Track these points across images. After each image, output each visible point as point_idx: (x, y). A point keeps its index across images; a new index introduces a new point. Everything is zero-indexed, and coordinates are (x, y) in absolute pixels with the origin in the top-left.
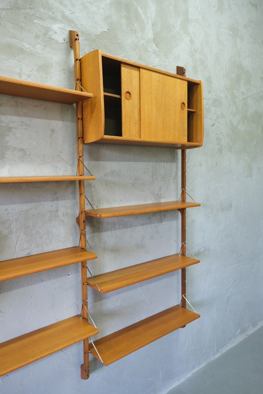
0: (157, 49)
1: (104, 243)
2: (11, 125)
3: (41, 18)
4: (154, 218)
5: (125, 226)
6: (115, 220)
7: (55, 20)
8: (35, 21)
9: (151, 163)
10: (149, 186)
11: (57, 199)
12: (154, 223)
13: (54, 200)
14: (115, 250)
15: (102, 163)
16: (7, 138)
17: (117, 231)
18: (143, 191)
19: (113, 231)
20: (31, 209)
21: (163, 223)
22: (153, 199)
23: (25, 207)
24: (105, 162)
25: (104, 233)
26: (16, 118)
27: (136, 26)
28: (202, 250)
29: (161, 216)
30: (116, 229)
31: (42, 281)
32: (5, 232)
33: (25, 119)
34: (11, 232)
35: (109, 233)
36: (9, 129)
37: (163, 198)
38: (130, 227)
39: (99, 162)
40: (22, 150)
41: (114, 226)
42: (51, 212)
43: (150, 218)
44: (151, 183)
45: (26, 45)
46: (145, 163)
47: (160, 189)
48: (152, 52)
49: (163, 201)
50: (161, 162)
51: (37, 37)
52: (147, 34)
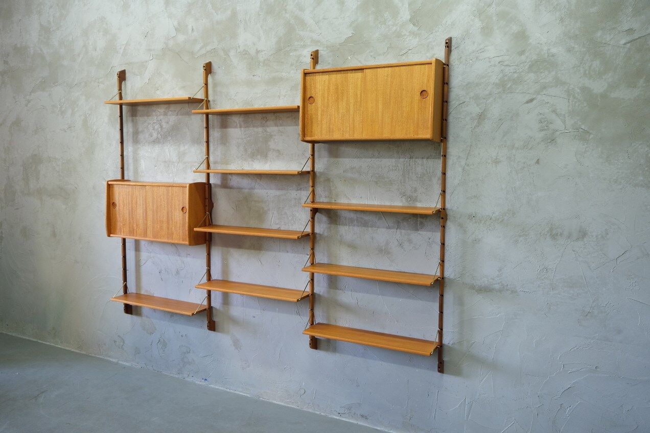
0: (415, 29)
1: (340, 236)
2: (272, 134)
3: (295, 50)
4: (405, 223)
5: (365, 224)
6: (352, 215)
7: (304, 46)
8: (291, 54)
9: (402, 160)
10: (398, 186)
11: (301, 189)
12: (404, 229)
13: (298, 190)
14: (352, 246)
15: (341, 160)
16: (270, 143)
17: (356, 228)
18: (390, 190)
19: (351, 227)
20: (282, 195)
21: (419, 232)
22: (404, 201)
23: (278, 193)
24: (344, 159)
25: (341, 226)
26: (276, 128)
27: (386, 15)
28: (497, 286)
29: (417, 224)
30: (354, 226)
31: (287, 252)
32: (266, 209)
33: (281, 128)
34: (269, 210)
35: (346, 228)
36: (271, 136)
37: (420, 201)
38: (372, 227)
39: (338, 159)
40: (278, 151)
41: (351, 222)
42: (295, 199)
43: (399, 222)
44: (401, 183)
45: (284, 74)
46: (394, 160)
47: (416, 190)
48: (408, 34)
49: (419, 205)
50: (418, 158)
51: (292, 65)
52: (402, 18)
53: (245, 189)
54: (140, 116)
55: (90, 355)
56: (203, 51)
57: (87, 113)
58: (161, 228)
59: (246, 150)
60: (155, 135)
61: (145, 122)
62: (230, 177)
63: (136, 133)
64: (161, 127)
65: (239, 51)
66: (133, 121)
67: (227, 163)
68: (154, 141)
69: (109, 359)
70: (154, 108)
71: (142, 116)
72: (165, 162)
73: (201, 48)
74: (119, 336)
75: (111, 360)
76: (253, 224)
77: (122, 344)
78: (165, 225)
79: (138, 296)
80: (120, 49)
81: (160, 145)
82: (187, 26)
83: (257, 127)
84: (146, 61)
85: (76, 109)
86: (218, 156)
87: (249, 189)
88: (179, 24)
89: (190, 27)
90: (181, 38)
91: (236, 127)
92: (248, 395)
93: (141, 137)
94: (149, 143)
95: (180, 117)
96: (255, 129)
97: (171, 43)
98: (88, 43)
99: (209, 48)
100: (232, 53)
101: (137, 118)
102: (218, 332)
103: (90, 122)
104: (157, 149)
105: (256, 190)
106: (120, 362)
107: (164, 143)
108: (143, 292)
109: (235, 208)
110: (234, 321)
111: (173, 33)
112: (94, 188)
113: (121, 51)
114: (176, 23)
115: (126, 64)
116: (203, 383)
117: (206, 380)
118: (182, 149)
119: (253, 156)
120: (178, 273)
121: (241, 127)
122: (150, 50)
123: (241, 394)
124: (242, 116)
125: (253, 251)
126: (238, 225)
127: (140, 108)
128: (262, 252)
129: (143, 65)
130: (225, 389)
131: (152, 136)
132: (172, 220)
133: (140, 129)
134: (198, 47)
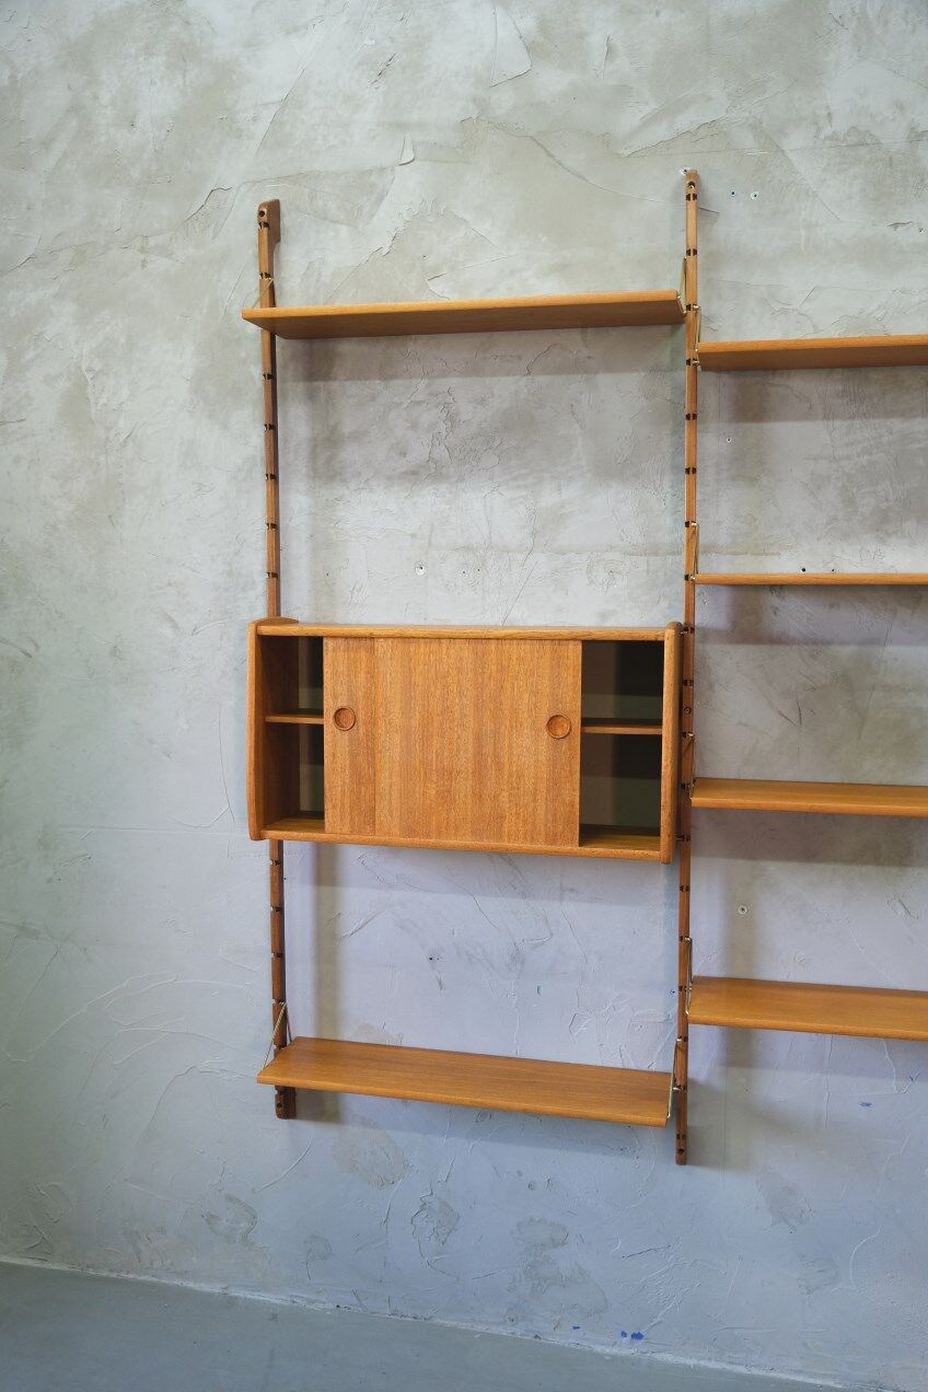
53: (843, 643)
54: (348, 379)
55: (91, 1272)
56: (661, 132)
57: (84, 368)
58: (446, 796)
59: (850, 502)
60: (418, 452)
61: (373, 398)
62: (773, 600)
63: (327, 444)
64: (452, 420)
65: (828, 131)
66: (311, 397)
67: (761, 551)
68: (414, 473)
69: (177, 1282)
70: (416, 346)
71: (359, 375)
72: (467, 549)
73: (649, 121)
74: (230, 1199)
75: (191, 1285)
76: (872, 770)
77: (244, 1225)
78: (464, 787)
79: (328, 1051)
80: (255, 119)
81: (444, 488)
82: (582, 36)
83: (905, 414)
84: (383, 169)
85: (31, 354)
86: (719, 523)
87: (861, 643)
88: (544, 26)
89: (597, 40)
90: (553, 81)
91: (807, 416)
92: (831, 1383)
93: (351, 454)
94: (389, 478)
95: (543, 380)
96: (897, 424)
97: (504, 101)
98: (96, 97)
99: (685, 121)
100: (795, 142)
101: (335, 385)
102: (700, 1163)
103: (103, 400)
104: (429, 502)
105: (891, 651)
106: (235, 1293)
107: (461, 479)
108: (349, 1033)
109: (794, 716)
110: (776, 1123)
111: (518, 62)
112: (114, 651)
113: (261, 128)
114: (528, 24)
115: (280, 179)
116: (626, 1349)
117: (637, 1336)
118: (549, 498)
119: (883, 524)
120: (517, 957)
121: (828, 415)
122: (401, 126)
123: (800, 1378)
124: (838, 374)
125: (870, 870)
126: (808, 777)
127: (348, 348)
128: (913, 872)
129: (364, 187)
130: (729, 1367)
131: (403, 454)
132: (499, 767)
133: (347, 427)
134: (630, 118)
